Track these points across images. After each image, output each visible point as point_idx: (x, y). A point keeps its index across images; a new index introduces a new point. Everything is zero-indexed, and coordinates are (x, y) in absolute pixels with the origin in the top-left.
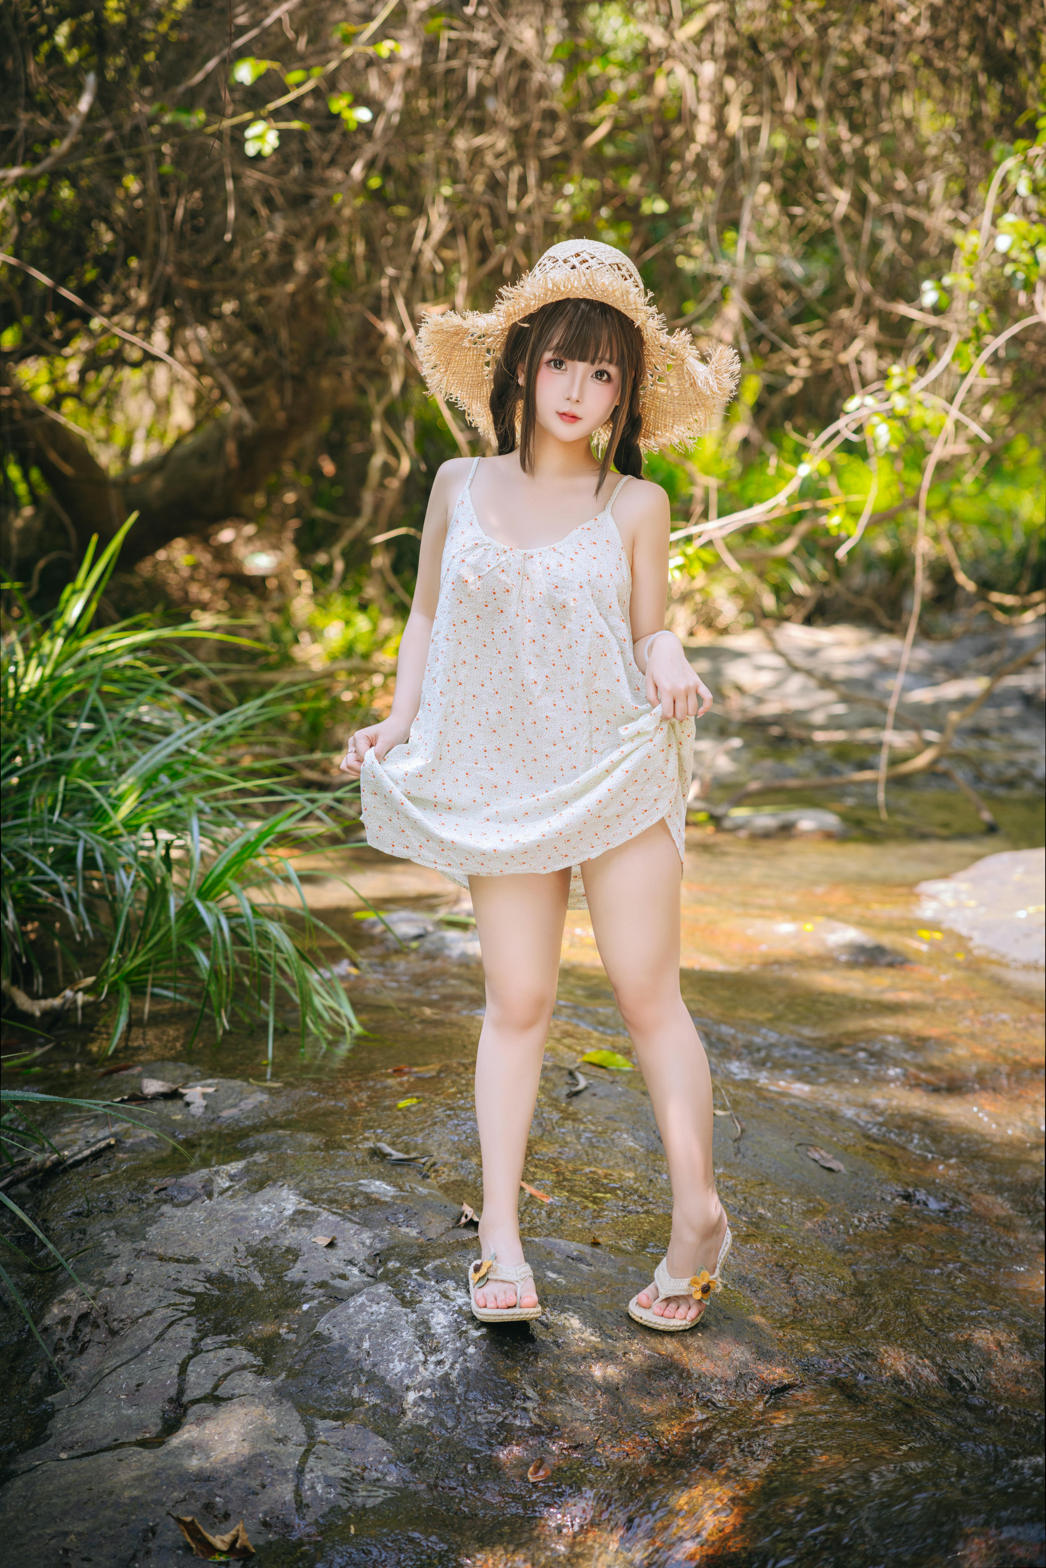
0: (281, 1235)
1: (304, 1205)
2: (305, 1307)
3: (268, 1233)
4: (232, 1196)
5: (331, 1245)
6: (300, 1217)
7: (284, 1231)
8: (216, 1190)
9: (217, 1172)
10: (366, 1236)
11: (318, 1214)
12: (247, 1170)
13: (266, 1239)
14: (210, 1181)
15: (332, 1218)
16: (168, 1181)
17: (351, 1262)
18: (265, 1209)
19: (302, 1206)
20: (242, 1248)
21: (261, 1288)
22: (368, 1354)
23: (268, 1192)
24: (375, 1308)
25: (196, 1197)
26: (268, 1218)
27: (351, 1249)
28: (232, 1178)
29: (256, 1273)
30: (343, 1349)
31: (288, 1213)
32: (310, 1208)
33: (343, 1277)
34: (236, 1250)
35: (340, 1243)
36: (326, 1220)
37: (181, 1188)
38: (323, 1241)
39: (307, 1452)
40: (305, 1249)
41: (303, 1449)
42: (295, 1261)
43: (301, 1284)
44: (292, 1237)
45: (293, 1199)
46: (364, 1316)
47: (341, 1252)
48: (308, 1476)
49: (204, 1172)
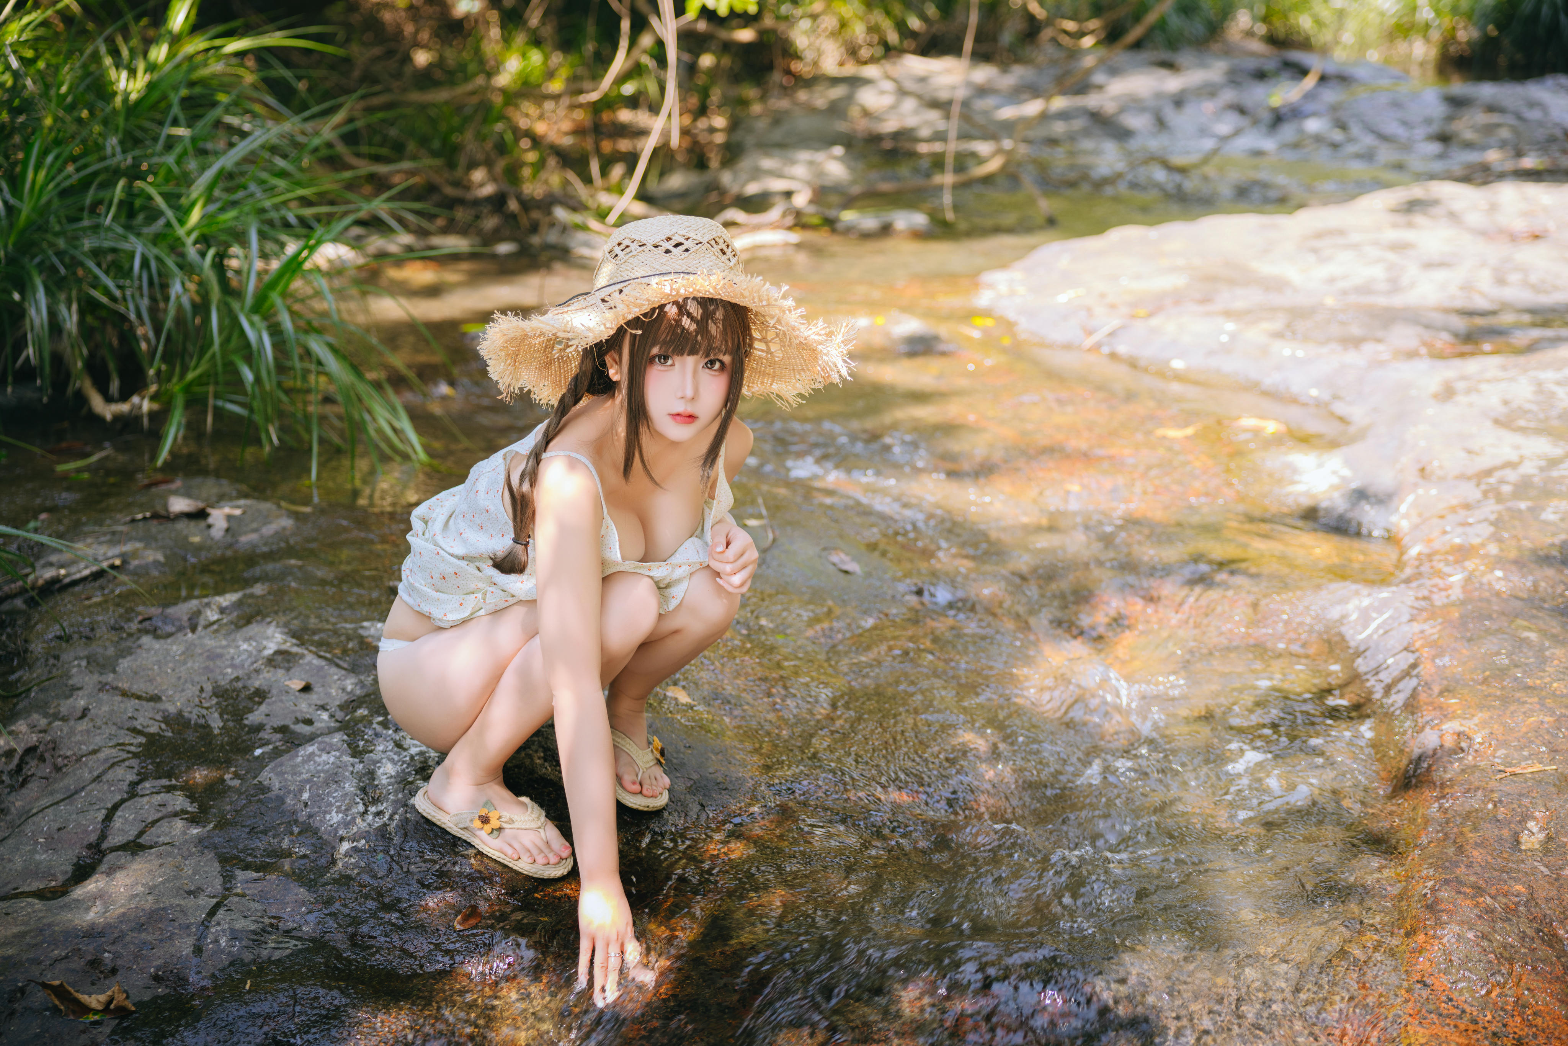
0: (254, 675)
1: (290, 645)
2: (258, 752)
3: (240, 673)
4: (216, 631)
5: (306, 689)
6: (279, 658)
7: (257, 671)
8: (202, 622)
9: (208, 605)
12: (239, 604)
13: (237, 679)
14: (198, 613)
16: (154, 611)
18: (245, 646)
19: (286, 647)
20: (208, 687)
21: (216, 731)
22: (306, 805)
23: (254, 629)
24: (325, 757)
25: (180, 629)
26: (244, 657)
28: (222, 610)
29: (216, 715)
30: (281, 800)
31: (268, 652)
32: (295, 650)
33: (309, 722)
34: (202, 690)
37: (165, 619)
38: (297, 684)
39: (217, 906)
40: (274, 691)
41: (214, 901)
42: (260, 703)
43: (260, 728)
44: (264, 679)
45: (279, 637)
46: (311, 766)
48: (213, 930)
49: (194, 603)
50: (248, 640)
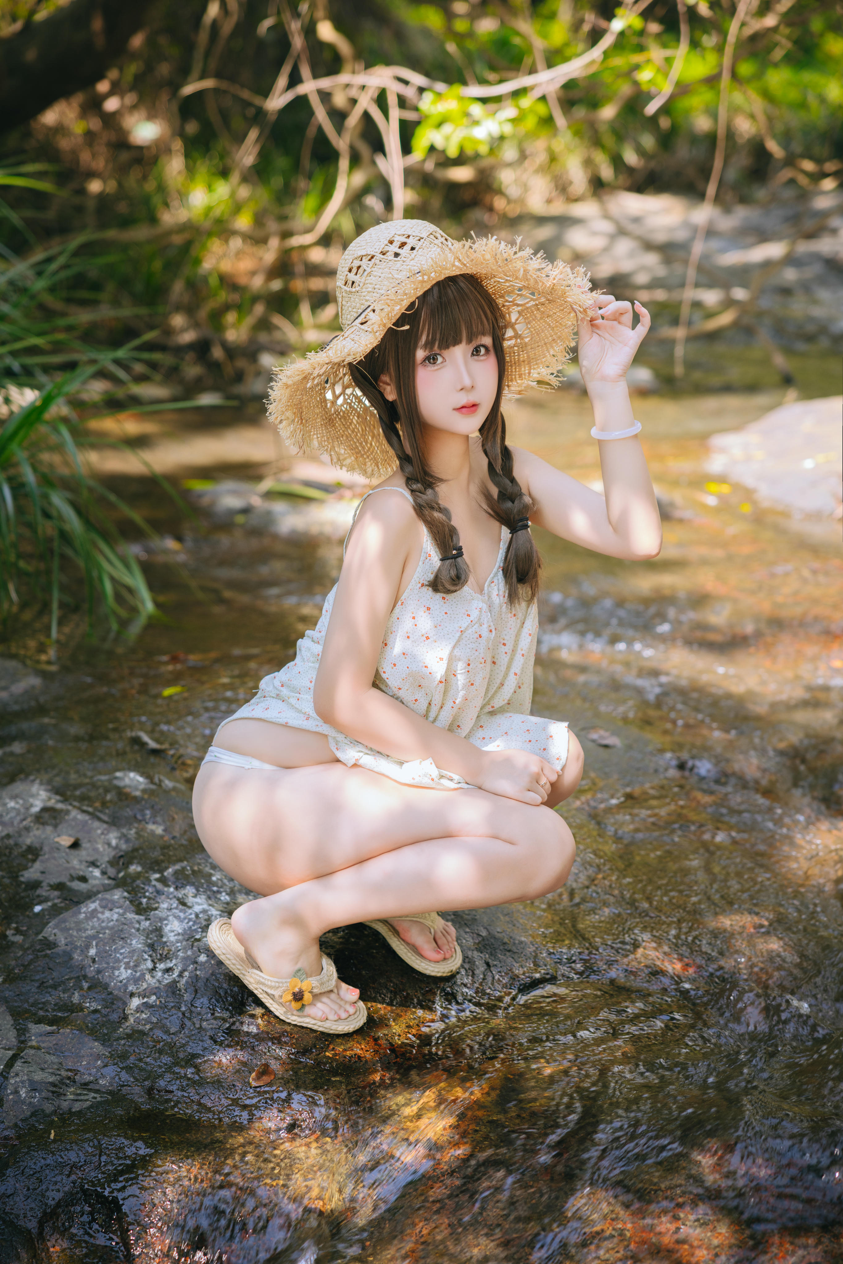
0: (24, 833)
1: (54, 802)
2: (37, 909)
3: (10, 830)
5: (75, 845)
6: (46, 815)
7: (27, 829)
10: (113, 838)
11: (67, 812)
13: (8, 836)
15: (80, 816)
17: (94, 864)
18: (12, 804)
19: (51, 803)
24: (107, 914)
26: (13, 814)
27: (96, 850)
31: (35, 810)
32: (60, 806)
33: (83, 879)
35: (85, 844)
36: (75, 819)
38: (66, 841)
40: (46, 849)
42: (34, 861)
45: (43, 794)
47: (84, 854)
50: (14, 797)
